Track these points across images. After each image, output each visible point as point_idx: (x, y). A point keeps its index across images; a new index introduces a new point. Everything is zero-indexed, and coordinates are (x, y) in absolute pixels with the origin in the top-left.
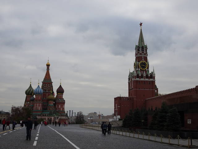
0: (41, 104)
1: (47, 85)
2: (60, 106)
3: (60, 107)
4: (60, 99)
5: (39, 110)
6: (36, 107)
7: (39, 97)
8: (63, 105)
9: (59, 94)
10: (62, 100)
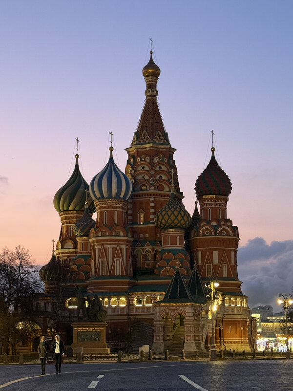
0: (124, 247)
1: (152, 159)
2: (215, 254)
3: (216, 261)
4: (214, 223)
5: (118, 274)
6: (103, 261)
7: (116, 213)
8: (233, 253)
9: (208, 199)
10: (223, 225)
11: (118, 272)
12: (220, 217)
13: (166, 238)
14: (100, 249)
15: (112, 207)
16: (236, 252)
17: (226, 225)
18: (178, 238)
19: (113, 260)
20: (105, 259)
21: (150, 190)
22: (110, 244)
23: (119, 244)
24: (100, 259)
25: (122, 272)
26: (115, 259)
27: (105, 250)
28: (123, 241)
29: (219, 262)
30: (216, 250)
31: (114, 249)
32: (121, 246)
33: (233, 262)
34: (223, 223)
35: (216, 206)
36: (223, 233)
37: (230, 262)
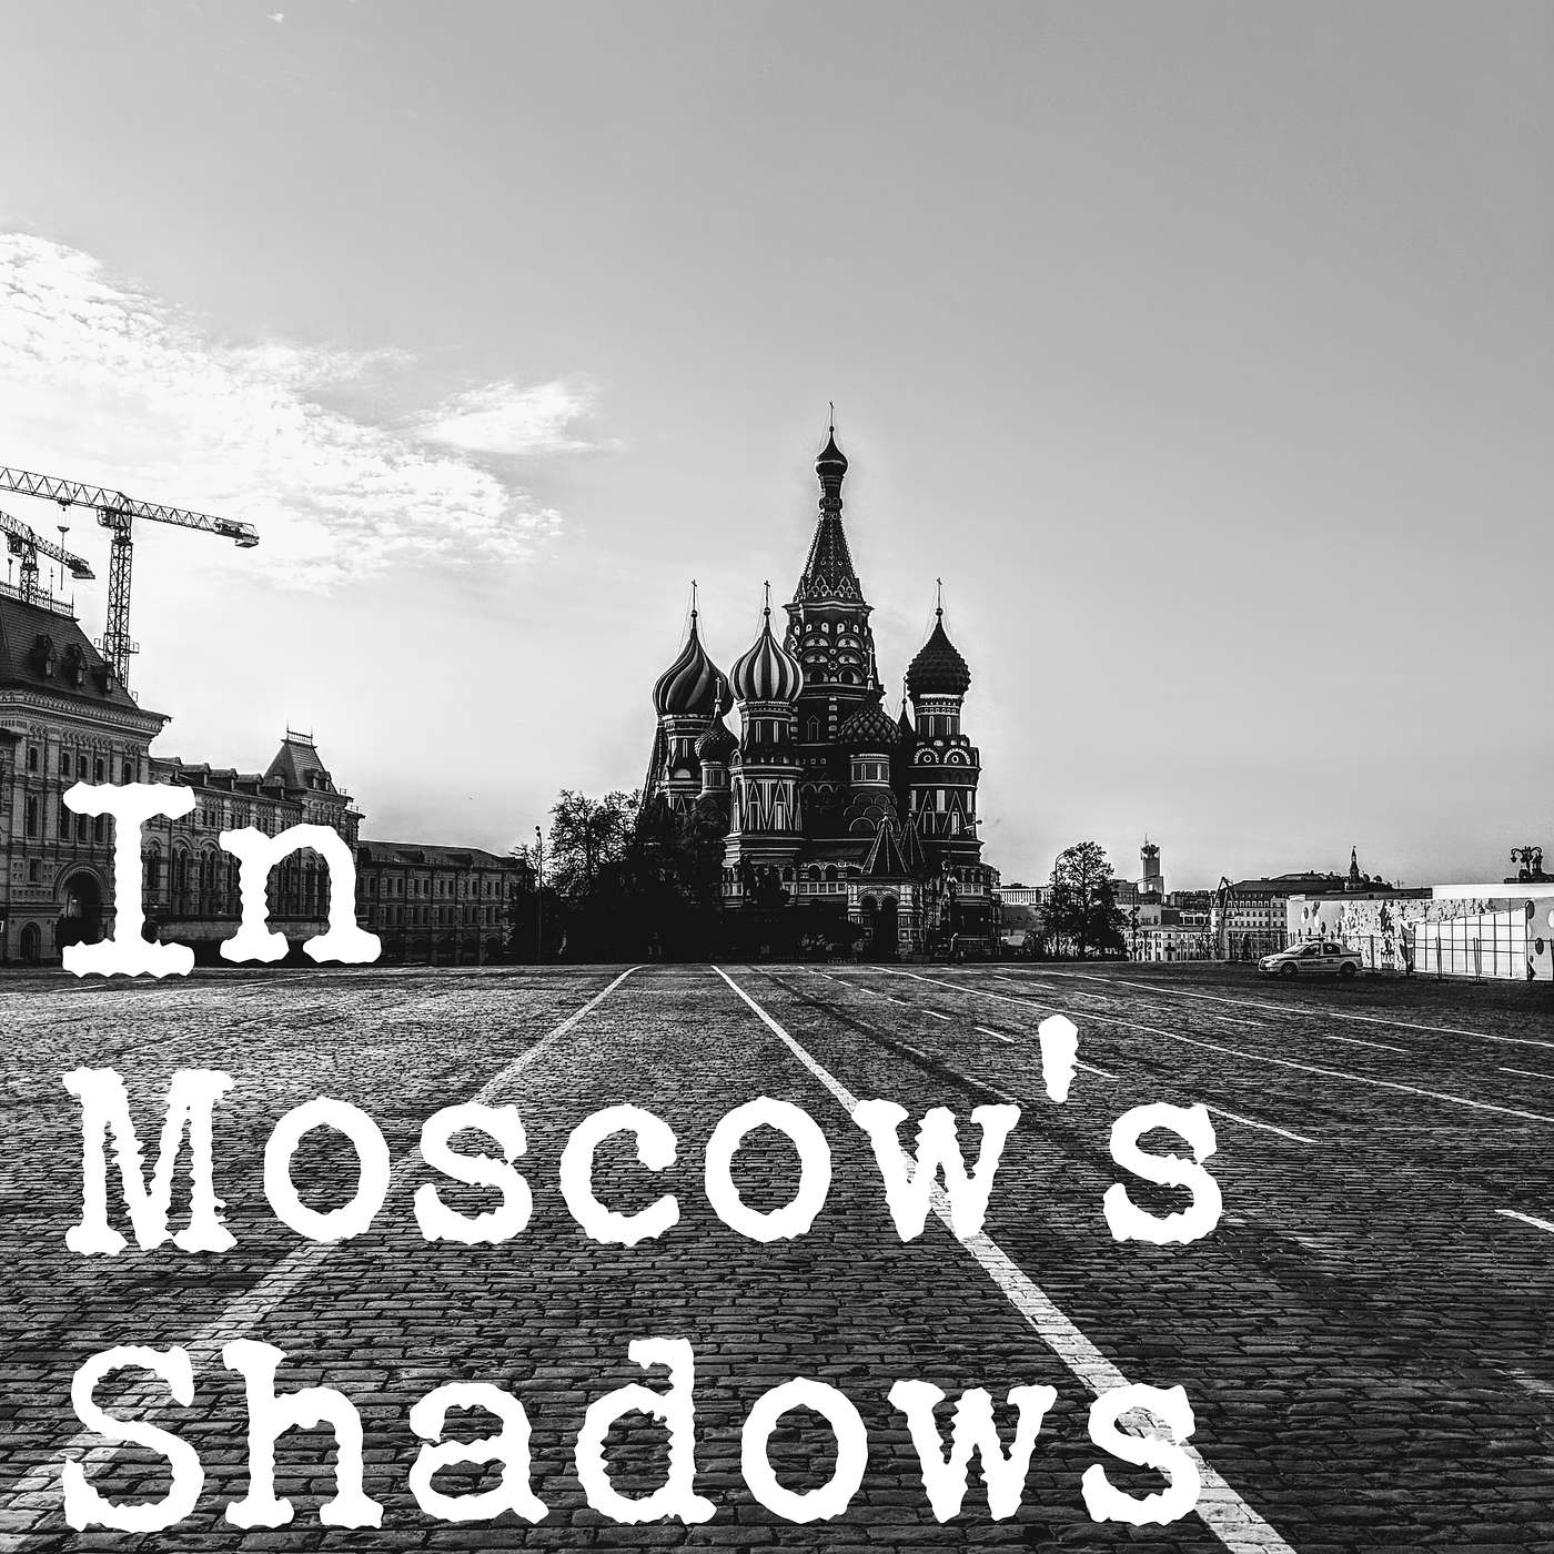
0: (791, 783)
4: (939, 743)
5: (780, 828)
6: (755, 806)
7: (776, 726)
8: (969, 793)
9: (929, 701)
10: (954, 747)
11: (779, 826)
12: (949, 732)
13: (858, 768)
14: (750, 785)
15: (771, 714)
16: (974, 791)
17: (959, 746)
18: (879, 769)
19: (772, 803)
20: (759, 803)
21: (829, 682)
22: (768, 778)
23: (782, 778)
24: (750, 803)
25: (787, 825)
26: (776, 803)
27: (760, 786)
28: (790, 772)
29: (947, 809)
30: (941, 788)
31: (774, 787)
32: (785, 782)
33: (969, 810)
34: (953, 743)
35: (943, 713)
36: (955, 759)
37: (965, 809)
